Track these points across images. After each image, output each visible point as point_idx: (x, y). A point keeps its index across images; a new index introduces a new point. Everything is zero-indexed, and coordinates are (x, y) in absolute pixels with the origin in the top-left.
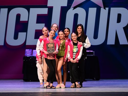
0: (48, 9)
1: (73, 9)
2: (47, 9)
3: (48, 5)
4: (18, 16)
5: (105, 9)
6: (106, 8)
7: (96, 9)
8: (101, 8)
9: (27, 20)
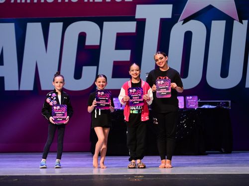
0: (137, 24)
1: (183, 23)
2: (135, 23)
3: (137, 16)
4: (82, 36)
5: (242, 23)
6: (243, 21)
7: (224, 22)
8: (235, 21)
9: (98, 44)
